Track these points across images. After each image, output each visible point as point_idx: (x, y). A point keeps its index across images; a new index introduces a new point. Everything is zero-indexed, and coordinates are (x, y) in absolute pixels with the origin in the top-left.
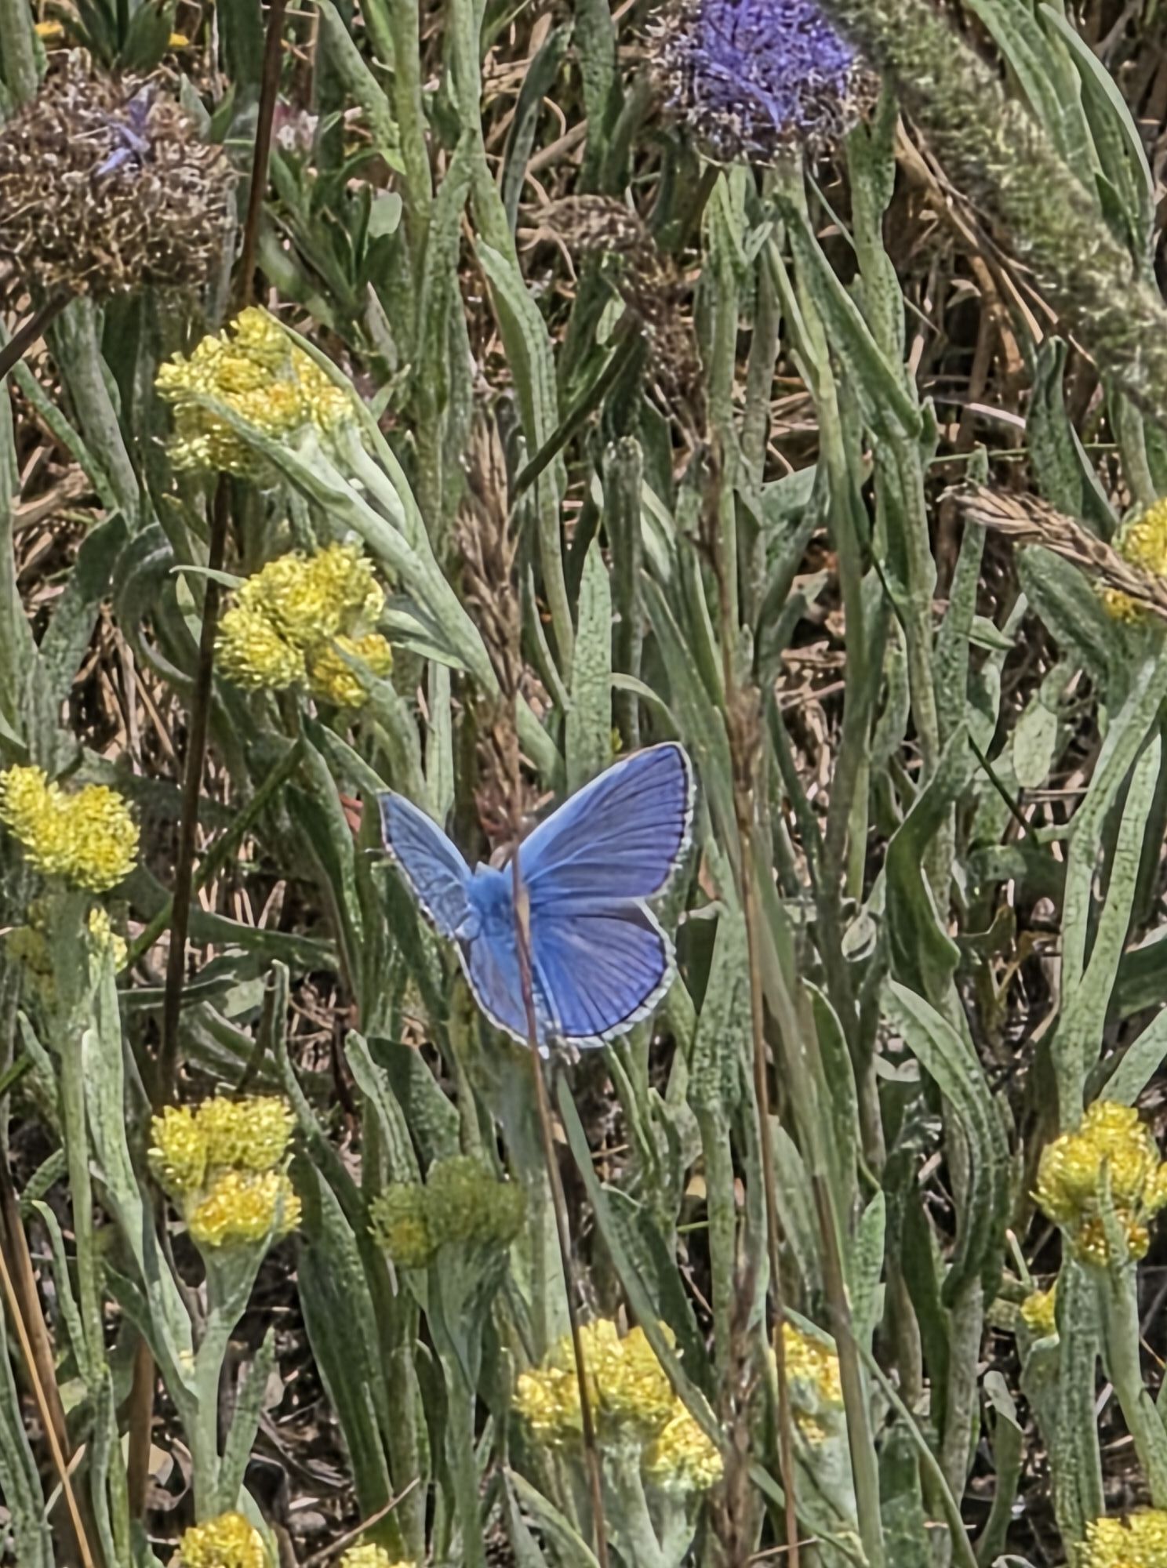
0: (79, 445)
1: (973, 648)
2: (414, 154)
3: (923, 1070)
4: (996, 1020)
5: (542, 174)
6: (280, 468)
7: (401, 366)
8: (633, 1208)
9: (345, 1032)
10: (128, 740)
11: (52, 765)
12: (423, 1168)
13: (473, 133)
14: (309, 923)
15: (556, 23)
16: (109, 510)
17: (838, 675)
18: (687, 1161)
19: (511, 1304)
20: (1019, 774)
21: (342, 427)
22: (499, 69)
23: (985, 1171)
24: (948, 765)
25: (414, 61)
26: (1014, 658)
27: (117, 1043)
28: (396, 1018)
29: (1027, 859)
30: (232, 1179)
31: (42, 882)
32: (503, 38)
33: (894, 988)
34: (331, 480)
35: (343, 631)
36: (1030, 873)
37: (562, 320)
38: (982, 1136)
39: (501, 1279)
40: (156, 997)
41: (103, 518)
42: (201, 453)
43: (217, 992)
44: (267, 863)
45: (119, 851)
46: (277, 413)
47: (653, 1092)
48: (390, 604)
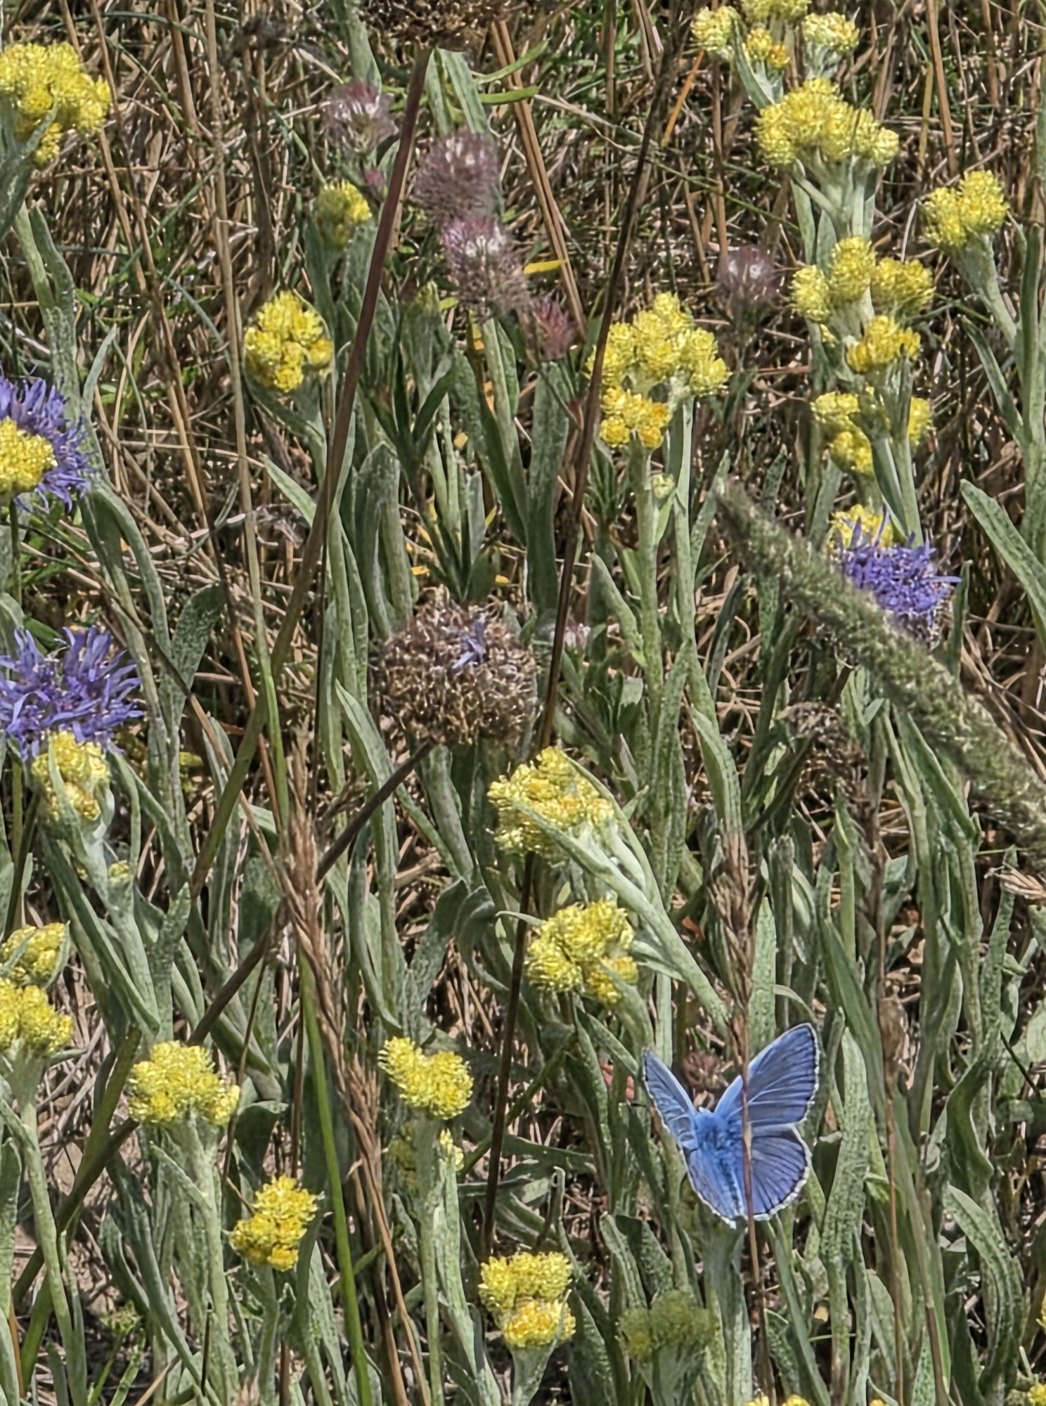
0: (435, 836)
1: (1004, 975)
2: (651, 654)
3: (968, 1241)
4: (1014, 1211)
5: (731, 668)
6: (568, 850)
7: (641, 788)
8: (783, 1324)
9: (599, 1213)
10: (464, 1025)
11: (417, 1039)
12: (649, 1298)
13: (690, 641)
14: (578, 1143)
15: (741, 572)
16: (455, 879)
17: (916, 989)
18: (816, 1297)
19: (705, 1386)
20: (1031, 1054)
21: (607, 824)
22: (706, 600)
23: (1007, 1307)
24: (987, 1049)
25: (653, 595)
26: (1027, 981)
27: (456, 1216)
28: (633, 1205)
29: (1034, 1110)
30: (532, 1305)
31: (410, 1113)
32: (707, 581)
33: (951, 1189)
34: (599, 857)
35: (607, 955)
36: (1035, 1119)
37: (743, 760)
38: (1005, 1285)
39: (699, 1370)
40: (480, 1189)
41: (449, 885)
42: (517, 839)
43: (518, 1187)
44: (551, 1105)
45: (460, 1093)
46: (565, 815)
47: (795, 1252)
48: (636, 938)
